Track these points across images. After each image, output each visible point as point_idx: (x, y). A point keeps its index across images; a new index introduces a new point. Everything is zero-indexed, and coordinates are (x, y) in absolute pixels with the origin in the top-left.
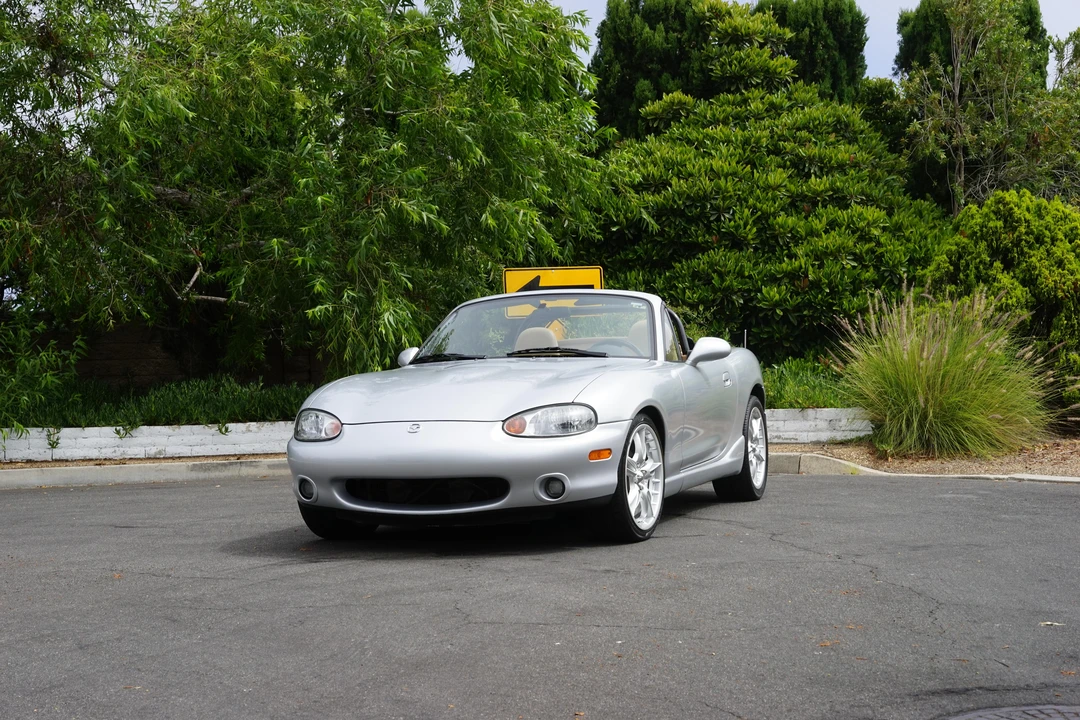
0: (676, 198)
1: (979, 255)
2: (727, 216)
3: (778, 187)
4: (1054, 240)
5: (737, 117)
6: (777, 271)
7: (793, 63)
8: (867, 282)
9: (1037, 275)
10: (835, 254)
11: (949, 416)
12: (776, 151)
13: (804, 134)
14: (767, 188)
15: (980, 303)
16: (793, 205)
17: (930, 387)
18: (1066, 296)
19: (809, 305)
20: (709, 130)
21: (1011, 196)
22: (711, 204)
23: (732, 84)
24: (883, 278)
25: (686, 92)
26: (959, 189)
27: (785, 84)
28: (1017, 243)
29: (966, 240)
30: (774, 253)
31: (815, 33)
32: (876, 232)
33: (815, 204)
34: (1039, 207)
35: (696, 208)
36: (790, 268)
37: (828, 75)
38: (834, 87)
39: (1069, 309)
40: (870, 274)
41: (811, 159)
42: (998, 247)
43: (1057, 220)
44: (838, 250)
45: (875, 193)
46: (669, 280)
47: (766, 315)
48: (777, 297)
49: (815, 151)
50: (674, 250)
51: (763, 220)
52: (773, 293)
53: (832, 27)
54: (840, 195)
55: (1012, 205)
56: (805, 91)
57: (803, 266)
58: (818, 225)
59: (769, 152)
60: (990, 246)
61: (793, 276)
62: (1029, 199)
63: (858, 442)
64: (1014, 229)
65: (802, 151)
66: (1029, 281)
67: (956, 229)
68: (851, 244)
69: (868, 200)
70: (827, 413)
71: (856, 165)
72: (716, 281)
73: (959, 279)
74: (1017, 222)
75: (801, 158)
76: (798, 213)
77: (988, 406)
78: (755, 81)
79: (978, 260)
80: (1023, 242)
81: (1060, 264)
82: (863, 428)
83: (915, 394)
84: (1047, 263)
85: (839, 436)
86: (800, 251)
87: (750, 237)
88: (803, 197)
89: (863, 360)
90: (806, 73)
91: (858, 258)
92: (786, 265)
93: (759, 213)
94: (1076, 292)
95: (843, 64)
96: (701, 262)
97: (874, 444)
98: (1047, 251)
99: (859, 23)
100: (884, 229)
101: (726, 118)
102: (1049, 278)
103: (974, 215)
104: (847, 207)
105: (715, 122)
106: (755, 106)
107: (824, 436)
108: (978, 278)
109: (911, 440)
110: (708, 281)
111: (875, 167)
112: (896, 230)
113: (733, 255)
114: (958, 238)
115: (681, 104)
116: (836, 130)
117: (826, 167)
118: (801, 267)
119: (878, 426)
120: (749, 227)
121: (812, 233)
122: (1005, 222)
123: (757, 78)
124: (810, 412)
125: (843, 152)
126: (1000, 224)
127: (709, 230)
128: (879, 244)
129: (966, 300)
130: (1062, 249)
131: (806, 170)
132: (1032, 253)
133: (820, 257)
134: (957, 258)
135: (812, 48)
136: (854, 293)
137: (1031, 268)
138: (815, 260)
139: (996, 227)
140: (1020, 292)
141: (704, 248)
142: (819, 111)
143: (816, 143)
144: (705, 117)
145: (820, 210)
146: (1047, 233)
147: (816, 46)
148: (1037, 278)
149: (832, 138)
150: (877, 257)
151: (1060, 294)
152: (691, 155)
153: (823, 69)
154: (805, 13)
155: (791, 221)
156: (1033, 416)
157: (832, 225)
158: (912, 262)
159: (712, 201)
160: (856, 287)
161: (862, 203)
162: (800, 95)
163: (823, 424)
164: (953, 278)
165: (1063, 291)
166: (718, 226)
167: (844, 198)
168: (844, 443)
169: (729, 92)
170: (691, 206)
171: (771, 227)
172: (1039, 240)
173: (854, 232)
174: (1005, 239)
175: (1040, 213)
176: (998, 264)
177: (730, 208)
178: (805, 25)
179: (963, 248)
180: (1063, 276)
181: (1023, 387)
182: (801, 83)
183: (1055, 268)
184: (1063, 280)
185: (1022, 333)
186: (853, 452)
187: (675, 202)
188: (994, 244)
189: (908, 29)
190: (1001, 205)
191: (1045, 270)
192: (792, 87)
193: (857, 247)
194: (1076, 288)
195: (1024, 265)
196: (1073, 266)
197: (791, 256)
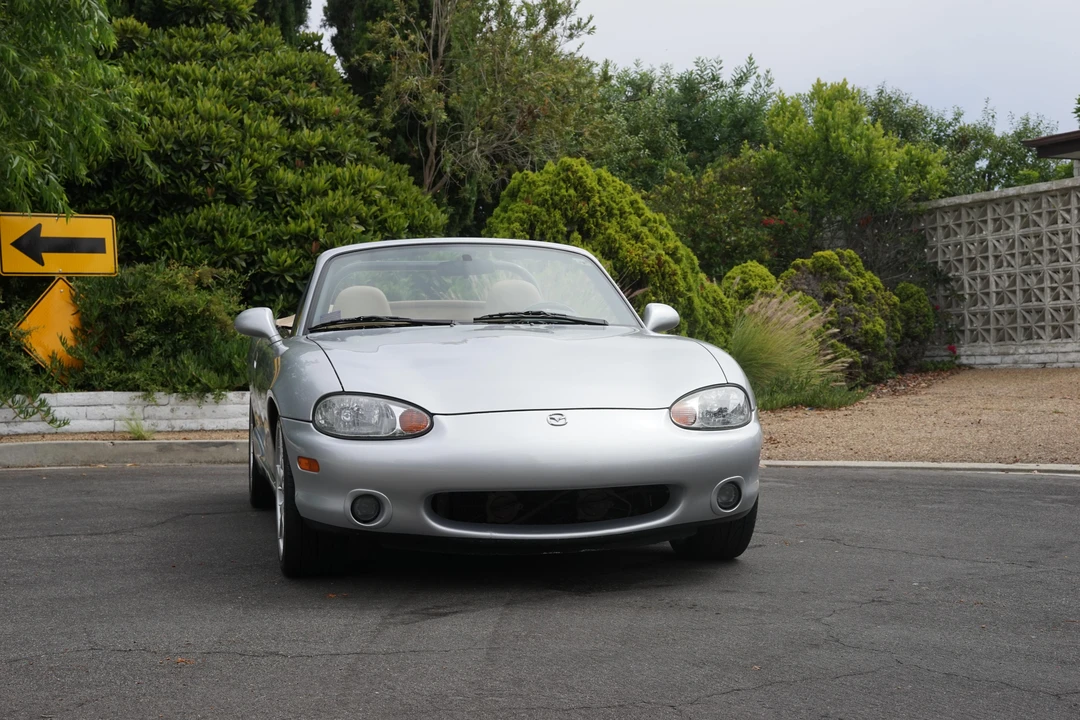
0: (163, 140)
1: (555, 224)
2: (219, 165)
3: (269, 137)
4: (622, 213)
5: (204, 54)
6: (283, 233)
9: (619, 248)
10: (344, 216)
12: (257, 97)
13: (284, 81)
14: (261, 137)
16: (285, 158)
18: (652, 271)
20: (179, 65)
22: (204, 152)
23: (189, 16)
25: (138, 18)
27: (243, 20)
28: (592, 214)
29: (535, 207)
30: (271, 210)
32: (377, 194)
33: (308, 161)
35: (188, 154)
36: (298, 229)
37: (277, 17)
39: (654, 285)
41: (294, 108)
42: (572, 218)
44: (347, 212)
46: (155, 237)
47: (272, 282)
48: (289, 261)
49: (302, 101)
50: (156, 201)
51: (261, 173)
52: (283, 257)
54: (332, 151)
55: (580, 174)
56: (270, 33)
57: (313, 227)
58: (320, 181)
59: (251, 98)
60: (564, 215)
61: (304, 239)
64: (588, 199)
65: (288, 100)
68: (357, 206)
69: (360, 159)
71: (339, 119)
72: (219, 241)
74: (589, 191)
75: (287, 108)
76: (295, 168)
78: (217, 16)
79: (555, 230)
80: (599, 213)
81: (637, 237)
84: (625, 236)
86: (306, 212)
87: (250, 191)
88: (293, 149)
91: (364, 222)
92: (292, 227)
93: (256, 165)
94: (660, 267)
95: (291, 8)
96: (199, 218)
98: (618, 223)
100: (382, 191)
101: (195, 54)
102: (631, 251)
104: (340, 164)
105: (184, 58)
106: (225, 44)
110: (210, 240)
112: (390, 192)
113: (233, 211)
114: (525, 205)
115: (135, 31)
117: (314, 119)
118: (309, 229)
120: (249, 180)
121: (315, 191)
122: (576, 189)
123: (219, 12)
125: (330, 105)
126: (572, 191)
127: (201, 179)
128: (381, 208)
130: (634, 222)
131: (292, 121)
132: (607, 224)
133: (328, 219)
137: (609, 240)
138: (323, 222)
139: (570, 196)
141: (198, 202)
142: (285, 54)
143: (297, 91)
144: (169, 50)
145: (316, 165)
146: (614, 205)
148: (617, 252)
149: (312, 88)
150: (380, 223)
151: (647, 270)
152: (167, 92)
153: (274, 11)
155: (289, 176)
157: (334, 184)
159: (206, 149)
161: (358, 161)
162: (267, 37)
165: (649, 266)
166: (213, 177)
167: (338, 154)
169: (189, 25)
170: (179, 151)
171: (270, 182)
172: (610, 214)
173: (354, 194)
174: (581, 209)
176: (577, 235)
177: (222, 158)
179: (535, 215)
180: (645, 250)
182: (261, 23)
183: (633, 242)
184: (645, 254)
187: (160, 145)
188: (570, 213)
190: (570, 173)
191: (624, 243)
192: (254, 26)
193: (364, 210)
194: (660, 263)
195: (601, 237)
196: (651, 240)
197: (296, 217)
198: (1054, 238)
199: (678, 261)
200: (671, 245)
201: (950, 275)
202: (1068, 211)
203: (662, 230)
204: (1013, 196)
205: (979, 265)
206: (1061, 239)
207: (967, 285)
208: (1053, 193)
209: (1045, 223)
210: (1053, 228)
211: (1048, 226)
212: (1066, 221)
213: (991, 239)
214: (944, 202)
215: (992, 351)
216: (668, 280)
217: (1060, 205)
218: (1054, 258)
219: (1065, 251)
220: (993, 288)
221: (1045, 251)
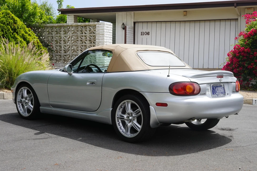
9: (26, 38)
64: (16, 23)
74: (16, 21)
81: (29, 35)
122: (12, 20)
139: (12, 22)
174: (15, 26)
190: (10, 15)
191: (27, 36)
195: (21, 34)
198: (82, 37)
201: (49, 44)
202: (86, 31)
204: (70, 25)
205: (58, 42)
206: (84, 38)
207: (54, 47)
208: (82, 26)
209: (79, 33)
210: (82, 35)
211: (80, 34)
212: (85, 33)
213: (63, 36)
214: (48, 25)
215: (62, 65)
216: (40, 47)
217: (84, 29)
218: (82, 42)
219: (85, 41)
220: (63, 49)
221: (79, 40)
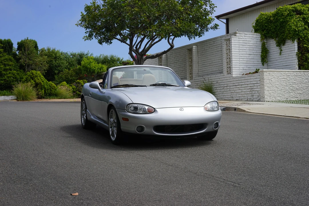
3: (2, 68)
4: (38, 77)
6: (2, 79)
7: (3, 50)
8: (14, 81)
10: (10, 77)
11: (26, 96)
13: (5, 60)
15: (29, 83)
16: (4, 70)
17: (24, 93)
19: (7, 83)
21: (33, 71)
24: (16, 80)
26: (26, 69)
27: (2, 53)
28: (34, 77)
31: (6, 45)
33: (7, 70)
34: (36, 72)
37: (8, 51)
38: (8, 53)
39: (39, 85)
40: (15, 80)
41: (6, 64)
43: (38, 74)
45: (15, 69)
49: (7, 63)
52: (2, 82)
53: (8, 44)
56: (5, 54)
58: (8, 73)
60: (30, 77)
61: (5, 80)
62: (35, 72)
63: (15, 99)
65: (5, 63)
66: (35, 81)
67: (26, 75)
68: (12, 76)
70: (11, 96)
71: (12, 65)
73: (27, 81)
74: (34, 74)
75: (5, 64)
76: (5, 71)
77: (30, 95)
79: (29, 79)
82: (16, 98)
83: (22, 94)
84: (37, 79)
85: (13, 99)
86: (5, 76)
88: (5, 69)
89: (16, 90)
90: (5, 51)
91: (13, 77)
92: (4, 78)
95: (10, 50)
97: (17, 99)
99: (12, 44)
100: (16, 74)
102: (37, 81)
103: (29, 73)
104: (11, 71)
107: (11, 99)
108: (29, 81)
109: (21, 99)
111: (15, 65)
112: (18, 74)
114: (27, 76)
116: (9, 60)
117: (8, 65)
118: (6, 78)
119: (17, 97)
121: (7, 74)
124: (9, 96)
125: (11, 63)
126: (32, 74)
128: (16, 76)
129: (28, 83)
130: (39, 78)
133: (8, 77)
134: (27, 78)
135: (5, 47)
136: (13, 82)
140: (34, 82)
142: (7, 57)
145: (8, 71)
147: (6, 47)
149: (9, 61)
151: (38, 83)
154: (5, 43)
155: (4, 72)
156: (35, 96)
157: (10, 73)
158: (20, 78)
160: (13, 81)
161: (14, 70)
162: (4, 55)
163: (10, 98)
164: (26, 81)
167: (11, 69)
168: (14, 99)
171: (1, 73)
172: (36, 76)
173: (13, 74)
174: (32, 76)
175: (36, 73)
176: (31, 79)
178: (5, 44)
181: (34, 93)
182: (4, 53)
185: (34, 87)
186: (15, 100)
189: (19, 45)
192: (3, 53)
193: (13, 76)
194: (40, 82)
196: (40, 80)
197: (4, 77)
199: (43, 82)
200: (43, 80)
203: (42, 79)
